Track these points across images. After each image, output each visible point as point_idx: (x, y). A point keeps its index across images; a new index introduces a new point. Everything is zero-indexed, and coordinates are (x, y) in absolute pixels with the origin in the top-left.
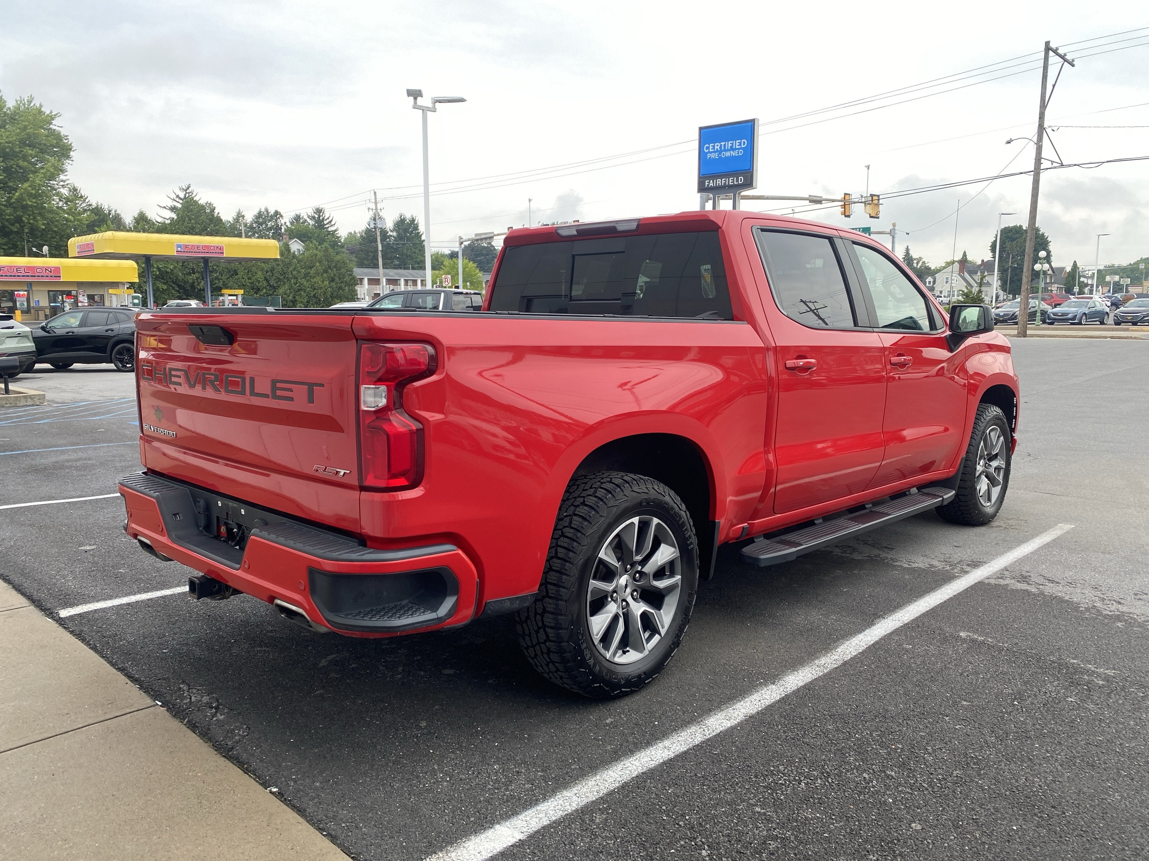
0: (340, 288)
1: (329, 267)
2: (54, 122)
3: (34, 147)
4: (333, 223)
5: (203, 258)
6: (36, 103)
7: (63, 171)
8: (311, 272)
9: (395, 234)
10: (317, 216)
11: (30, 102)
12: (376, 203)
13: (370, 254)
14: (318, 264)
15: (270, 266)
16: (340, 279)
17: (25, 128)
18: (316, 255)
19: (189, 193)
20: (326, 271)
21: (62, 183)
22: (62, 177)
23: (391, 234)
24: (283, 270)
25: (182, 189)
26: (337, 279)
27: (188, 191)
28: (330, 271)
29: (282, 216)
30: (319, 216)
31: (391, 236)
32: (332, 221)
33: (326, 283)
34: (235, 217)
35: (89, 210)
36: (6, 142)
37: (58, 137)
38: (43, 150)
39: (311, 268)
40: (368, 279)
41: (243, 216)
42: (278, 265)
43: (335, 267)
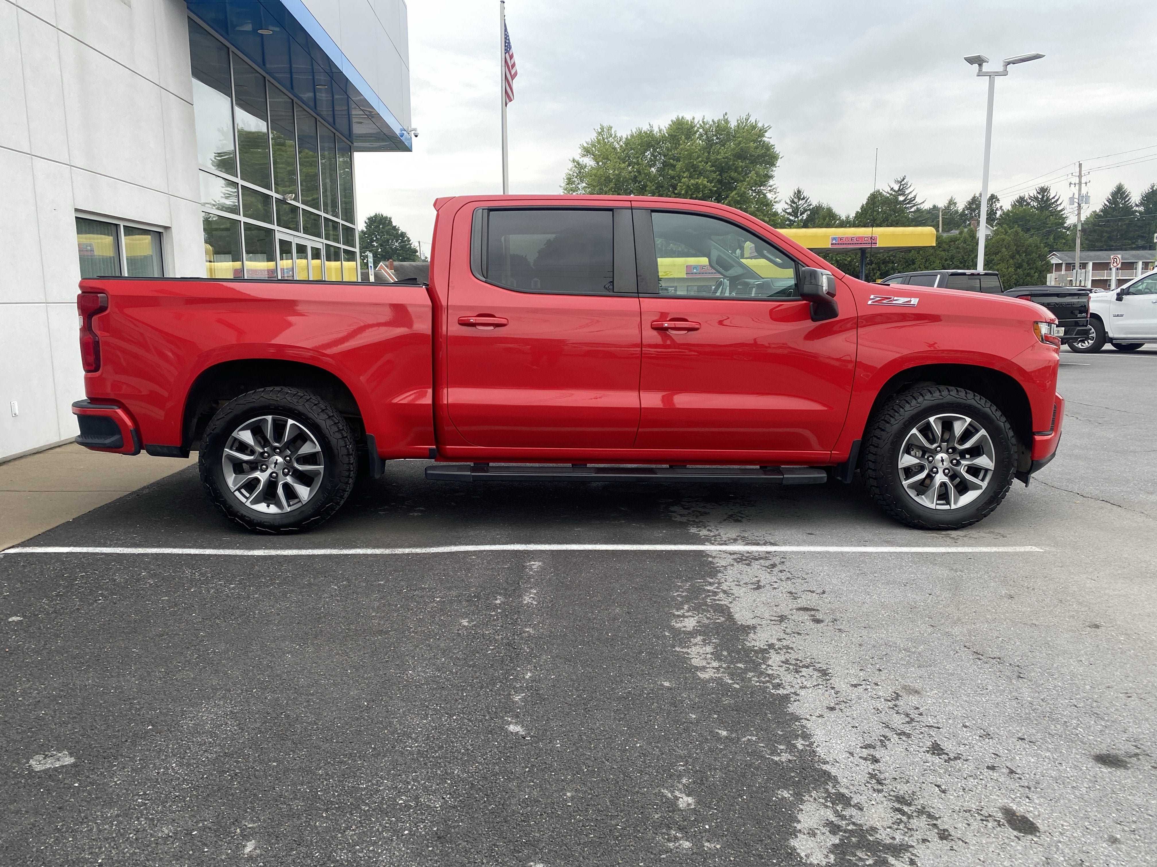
0: (1028, 275)
1: (1018, 253)
2: (766, 134)
3: (745, 158)
4: (1058, 203)
5: (861, 249)
6: (752, 120)
7: (771, 177)
8: (995, 258)
9: (1142, 209)
10: (1040, 197)
11: (747, 120)
12: (1080, 176)
13: (1105, 234)
14: (1004, 249)
15: (950, 254)
16: (1029, 265)
17: (740, 143)
18: (1004, 240)
19: (903, 185)
20: (1012, 257)
21: (769, 188)
22: (771, 182)
23: (1137, 209)
24: (963, 258)
25: (897, 182)
26: (1025, 265)
27: (903, 183)
28: (1017, 256)
29: (998, 200)
30: (1043, 196)
31: (1136, 211)
32: (1058, 200)
33: (1011, 270)
34: (946, 205)
35: (809, 210)
36: (723, 158)
37: (768, 148)
38: (755, 160)
39: (997, 254)
40: (1093, 263)
41: (955, 204)
42: (959, 252)
43: (1025, 252)
